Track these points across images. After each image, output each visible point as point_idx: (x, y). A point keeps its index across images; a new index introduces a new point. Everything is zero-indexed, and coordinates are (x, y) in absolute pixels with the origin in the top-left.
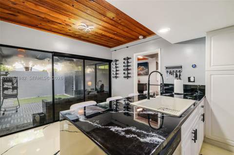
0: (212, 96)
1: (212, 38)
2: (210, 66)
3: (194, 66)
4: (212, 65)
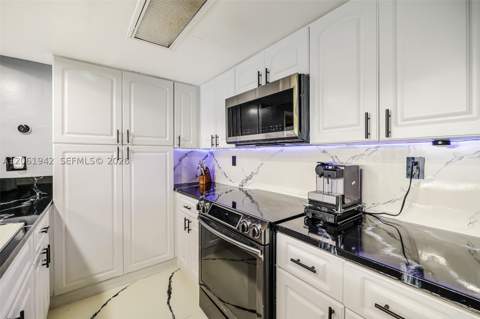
0: (67, 198)
1: (66, 74)
2: (63, 133)
3: (24, 129)
4: (66, 130)
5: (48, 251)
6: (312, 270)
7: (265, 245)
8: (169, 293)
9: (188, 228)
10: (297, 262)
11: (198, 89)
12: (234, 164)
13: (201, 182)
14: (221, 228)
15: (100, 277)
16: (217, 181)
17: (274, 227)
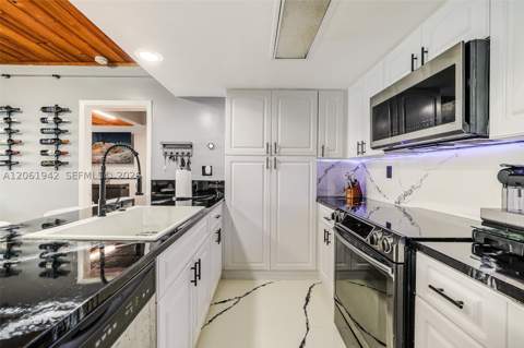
2: (231, 147)
4: (233, 145)
5: (219, 232)
6: (460, 305)
7: (397, 264)
8: (307, 300)
9: (327, 240)
10: (440, 292)
11: (345, 93)
12: (389, 175)
13: (349, 196)
14: (353, 240)
15: (254, 266)
16: (368, 196)
17: (413, 245)
